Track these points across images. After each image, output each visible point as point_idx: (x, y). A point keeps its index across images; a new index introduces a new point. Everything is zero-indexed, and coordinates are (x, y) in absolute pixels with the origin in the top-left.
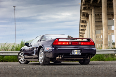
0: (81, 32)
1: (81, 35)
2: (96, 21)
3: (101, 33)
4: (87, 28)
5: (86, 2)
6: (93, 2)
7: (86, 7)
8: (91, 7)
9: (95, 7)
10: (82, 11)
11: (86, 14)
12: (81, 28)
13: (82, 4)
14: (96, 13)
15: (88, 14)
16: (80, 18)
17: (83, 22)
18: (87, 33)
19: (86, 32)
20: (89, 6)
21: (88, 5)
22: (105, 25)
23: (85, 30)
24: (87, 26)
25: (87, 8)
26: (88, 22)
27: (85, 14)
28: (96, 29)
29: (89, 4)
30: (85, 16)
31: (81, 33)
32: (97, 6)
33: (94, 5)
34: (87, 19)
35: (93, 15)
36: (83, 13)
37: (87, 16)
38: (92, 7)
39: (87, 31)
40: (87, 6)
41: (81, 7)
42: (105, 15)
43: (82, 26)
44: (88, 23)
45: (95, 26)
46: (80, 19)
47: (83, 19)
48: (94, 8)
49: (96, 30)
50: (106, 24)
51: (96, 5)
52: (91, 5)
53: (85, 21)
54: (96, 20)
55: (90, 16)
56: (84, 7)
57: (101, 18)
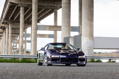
2: (12, 33)
4: (3, 38)
5: (5, 18)
6: (11, 19)
7: (4, 22)
13: (2, 20)
14: (12, 27)
18: (3, 41)
19: (1, 40)
20: (7, 22)
24: (3, 36)
25: (5, 23)
26: (4, 33)
27: (2, 27)
29: (7, 20)
30: (2, 28)
32: (13, 22)
33: (11, 21)
34: (4, 31)
35: (10, 28)
36: (1, 26)
37: (4, 29)
45: (11, 37)
48: (11, 23)
49: (12, 40)
52: (9, 21)
53: (2, 32)
55: (7, 29)
56: (3, 22)
57: (14, 31)
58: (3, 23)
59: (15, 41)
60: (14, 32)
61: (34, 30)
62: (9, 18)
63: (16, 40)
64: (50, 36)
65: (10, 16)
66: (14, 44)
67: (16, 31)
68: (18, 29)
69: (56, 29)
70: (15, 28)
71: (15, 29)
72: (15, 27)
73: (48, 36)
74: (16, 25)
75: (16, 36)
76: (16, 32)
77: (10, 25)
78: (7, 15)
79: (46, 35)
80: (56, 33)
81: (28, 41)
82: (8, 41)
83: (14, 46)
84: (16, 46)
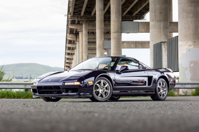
0: (67, 57)
1: (67, 61)
2: (88, 42)
4: (76, 52)
5: (74, 13)
6: (85, 13)
7: (75, 21)
8: (81, 21)
10: (70, 27)
11: (75, 30)
12: (68, 51)
13: (69, 16)
14: (88, 30)
15: (78, 30)
16: (67, 36)
17: (70, 42)
18: (76, 58)
19: (74, 57)
20: (79, 19)
22: (100, 47)
23: (74, 54)
24: (76, 48)
25: (76, 23)
26: (77, 43)
27: (73, 31)
29: (79, 16)
30: (73, 33)
31: (68, 59)
32: (90, 20)
33: (86, 19)
34: (76, 38)
35: (84, 32)
36: (71, 29)
37: (77, 34)
38: (83, 21)
39: (76, 56)
40: (76, 19)
41: (68, 21)
42: (100, 33)
43: (69, 48)
44: (77, 45)
45: (86, 49)
46: (66, 38)
47: (70, 37)
48: (86, 22)
49: (89, 55)
50: (102, 47)
51: (89, 18)
52: (81, 18)
53: (74, 41)
54: (90, 41)
56: (72, 21)
58: (73, 23)
61: (115, 32)
62: (81, 11)
65: (82, 7)
77: (84, 26)
78: (75, 5)
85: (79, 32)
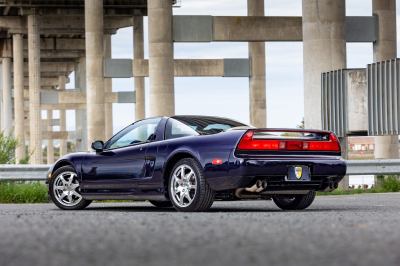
2: (42, 60)
3: (60, 101)
8: (24, 8)
9: (40, 8)
14: (41, 29)
15: (10, 31)
20: (19, 5)
21: (15, 2)
22: (94, 74)
25: (6, 13)
26: (4, 62)
28: (42, 87)
32: (47, 8)
33: (37, 3)
34: (1, 49)
35: (32, 36)
38: (29, 8)
42: (96, 41)
45: (37, 78)
48: (37, 11)
49: (43, 91)
51: (43, 3)
54: (44, 56)
55: (17, 41)
57: (51, 47)
59: (60, 95)
60: (49, 55)
61: (159, 41)
63: (63, 90)
64: (232, 68)
66: (50, 113)
67: (58, 47)
68: (67, 37)
69: (262, 32)
70: (55, 33)
71: (55, 38)
72: (54, 27)
73: (221, 69)
74: (60, 19)
75: (62, 73)
76: (60, 56)
77: (31, 22)
79: (210, 63)
80: (258, 52)
81: (120, 94)
82: (25, 99)
83: (53, 122)
84: (62, 121)
85: (12, 35)
